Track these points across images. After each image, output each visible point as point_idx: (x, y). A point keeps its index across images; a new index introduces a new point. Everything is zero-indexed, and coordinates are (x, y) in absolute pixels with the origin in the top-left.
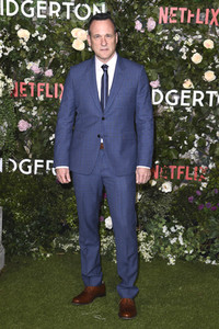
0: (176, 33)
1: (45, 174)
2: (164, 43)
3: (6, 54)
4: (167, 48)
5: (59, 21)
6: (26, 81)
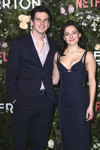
0: (88, 14)
1: (5, 113)
2: (81, 21)
4: (83, 24)
5: (10, 11)
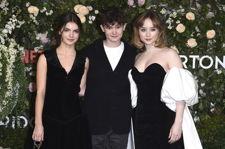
3: (19, 27)
6: (36, 50)
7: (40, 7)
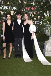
7: (3, 12)
